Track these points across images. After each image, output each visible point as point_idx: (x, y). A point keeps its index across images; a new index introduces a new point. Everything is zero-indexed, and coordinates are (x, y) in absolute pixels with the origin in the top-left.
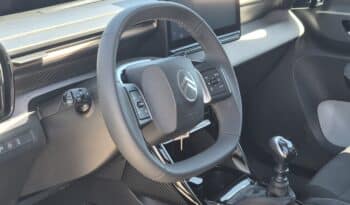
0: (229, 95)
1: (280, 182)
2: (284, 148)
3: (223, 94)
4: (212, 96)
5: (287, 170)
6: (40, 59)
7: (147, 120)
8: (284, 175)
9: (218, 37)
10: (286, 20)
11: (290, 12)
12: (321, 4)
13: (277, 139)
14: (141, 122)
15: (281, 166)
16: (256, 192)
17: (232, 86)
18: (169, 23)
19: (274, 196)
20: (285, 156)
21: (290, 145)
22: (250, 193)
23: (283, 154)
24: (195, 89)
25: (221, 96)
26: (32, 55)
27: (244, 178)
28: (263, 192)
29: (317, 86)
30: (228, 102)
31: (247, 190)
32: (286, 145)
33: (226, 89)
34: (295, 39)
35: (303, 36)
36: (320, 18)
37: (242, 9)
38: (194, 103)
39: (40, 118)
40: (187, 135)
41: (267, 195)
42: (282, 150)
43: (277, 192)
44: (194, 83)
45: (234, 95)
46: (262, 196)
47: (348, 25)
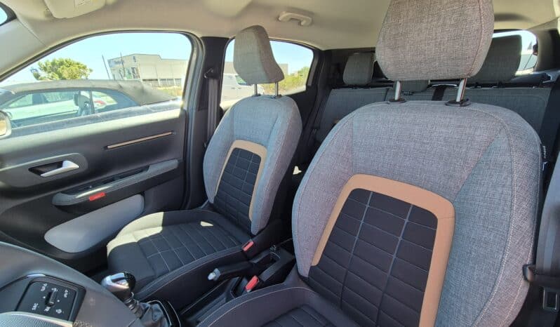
47: (36, 170)
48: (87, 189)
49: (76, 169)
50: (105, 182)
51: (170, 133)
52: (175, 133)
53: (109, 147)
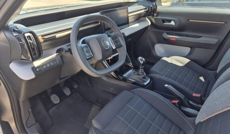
0: (122, 46)
1: (141, 71)
2: (142, 61)
3: (120, 46)
4: (116, 47)
5: (143, 67)
6: (55, 36)
7: (90, 57)
8: (142, 69)
9: (118, 28)
10: (145, 20)
11: (147, 18)
12: (156, 15)
13: (140, 58)
14: (87, 58)
15: (141, 66)
16: (134, 73)
17: (123, 43)
18: (104, 23)
19: (139, 75)
20: (142, 63)
21: (144, 59)
22: (133, 74)
23: (142, 62)
24: (109, 45)
25: (119, 46)
26: (53, 34)
27: (131, 69)
28: (136, 73)
29: (154, 39)
30: (122, 48)
31: (131, 73)
32: (143, 60)
33: (120, 44)
34: (148, 26)
35: (150, 25)
36: (155, 19)
37: (129, 17)
38: (108, 49)
39: (60, 55)
40: (112, 58)
41: (137, 75)
42: (141, 61)
43: (140, 74)
44: (108, 43)
45: (123, 45)
46: (136, 75)
47: (164, 21)
48: (173, 35)
49: (173, 25)
50: (180, 35)
51: (223, 23)
52: (226, 24)
53: (190, 21)
